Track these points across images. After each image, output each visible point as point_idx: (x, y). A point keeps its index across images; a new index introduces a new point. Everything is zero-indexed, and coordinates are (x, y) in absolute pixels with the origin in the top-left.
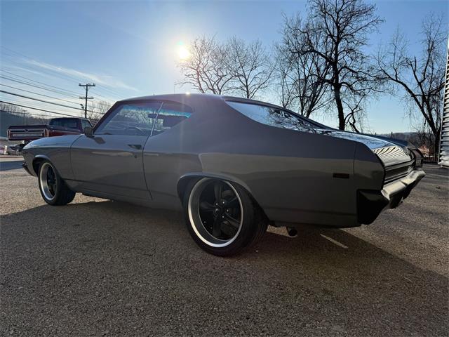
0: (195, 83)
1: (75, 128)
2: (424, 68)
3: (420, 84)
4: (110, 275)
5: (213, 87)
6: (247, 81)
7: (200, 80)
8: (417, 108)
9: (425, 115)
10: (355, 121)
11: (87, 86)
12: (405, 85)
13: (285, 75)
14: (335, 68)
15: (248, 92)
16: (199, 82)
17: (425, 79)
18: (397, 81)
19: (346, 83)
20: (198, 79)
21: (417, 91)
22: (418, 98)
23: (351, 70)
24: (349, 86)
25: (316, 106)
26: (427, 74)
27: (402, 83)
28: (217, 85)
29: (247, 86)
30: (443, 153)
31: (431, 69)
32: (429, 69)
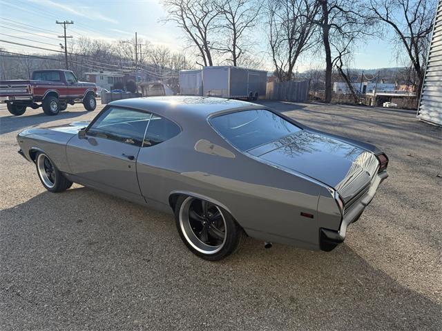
0: (179, 19)
1: (58, 81)
2: (416, 8)
3: (410, 25)
4: (117, 287)
5: (198, 24)
6: (233, 18)
7: (184, 16)
8: (405, 50)
9: (412, 59)
10: (342, 65)
11: (64, 23)
12: (395, 26)
13: (273, 13)
14: (325, 8)
15: (235, 30)
16: (183, 19)
17: (415, 20)
18: (387, 21)
19: (336, 25)
20: (182, 16)
21: (407, 33)
22: (406, 40)
23: (341, 10)
24: (339, 28)
25: (304, 47)
26: (418, 14)
27: (392, 24)
28: (202, 22)
29: (234, 24)
30: (422, 107)
31: (422, 9)
32: (421, 8)
